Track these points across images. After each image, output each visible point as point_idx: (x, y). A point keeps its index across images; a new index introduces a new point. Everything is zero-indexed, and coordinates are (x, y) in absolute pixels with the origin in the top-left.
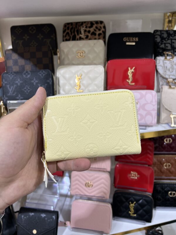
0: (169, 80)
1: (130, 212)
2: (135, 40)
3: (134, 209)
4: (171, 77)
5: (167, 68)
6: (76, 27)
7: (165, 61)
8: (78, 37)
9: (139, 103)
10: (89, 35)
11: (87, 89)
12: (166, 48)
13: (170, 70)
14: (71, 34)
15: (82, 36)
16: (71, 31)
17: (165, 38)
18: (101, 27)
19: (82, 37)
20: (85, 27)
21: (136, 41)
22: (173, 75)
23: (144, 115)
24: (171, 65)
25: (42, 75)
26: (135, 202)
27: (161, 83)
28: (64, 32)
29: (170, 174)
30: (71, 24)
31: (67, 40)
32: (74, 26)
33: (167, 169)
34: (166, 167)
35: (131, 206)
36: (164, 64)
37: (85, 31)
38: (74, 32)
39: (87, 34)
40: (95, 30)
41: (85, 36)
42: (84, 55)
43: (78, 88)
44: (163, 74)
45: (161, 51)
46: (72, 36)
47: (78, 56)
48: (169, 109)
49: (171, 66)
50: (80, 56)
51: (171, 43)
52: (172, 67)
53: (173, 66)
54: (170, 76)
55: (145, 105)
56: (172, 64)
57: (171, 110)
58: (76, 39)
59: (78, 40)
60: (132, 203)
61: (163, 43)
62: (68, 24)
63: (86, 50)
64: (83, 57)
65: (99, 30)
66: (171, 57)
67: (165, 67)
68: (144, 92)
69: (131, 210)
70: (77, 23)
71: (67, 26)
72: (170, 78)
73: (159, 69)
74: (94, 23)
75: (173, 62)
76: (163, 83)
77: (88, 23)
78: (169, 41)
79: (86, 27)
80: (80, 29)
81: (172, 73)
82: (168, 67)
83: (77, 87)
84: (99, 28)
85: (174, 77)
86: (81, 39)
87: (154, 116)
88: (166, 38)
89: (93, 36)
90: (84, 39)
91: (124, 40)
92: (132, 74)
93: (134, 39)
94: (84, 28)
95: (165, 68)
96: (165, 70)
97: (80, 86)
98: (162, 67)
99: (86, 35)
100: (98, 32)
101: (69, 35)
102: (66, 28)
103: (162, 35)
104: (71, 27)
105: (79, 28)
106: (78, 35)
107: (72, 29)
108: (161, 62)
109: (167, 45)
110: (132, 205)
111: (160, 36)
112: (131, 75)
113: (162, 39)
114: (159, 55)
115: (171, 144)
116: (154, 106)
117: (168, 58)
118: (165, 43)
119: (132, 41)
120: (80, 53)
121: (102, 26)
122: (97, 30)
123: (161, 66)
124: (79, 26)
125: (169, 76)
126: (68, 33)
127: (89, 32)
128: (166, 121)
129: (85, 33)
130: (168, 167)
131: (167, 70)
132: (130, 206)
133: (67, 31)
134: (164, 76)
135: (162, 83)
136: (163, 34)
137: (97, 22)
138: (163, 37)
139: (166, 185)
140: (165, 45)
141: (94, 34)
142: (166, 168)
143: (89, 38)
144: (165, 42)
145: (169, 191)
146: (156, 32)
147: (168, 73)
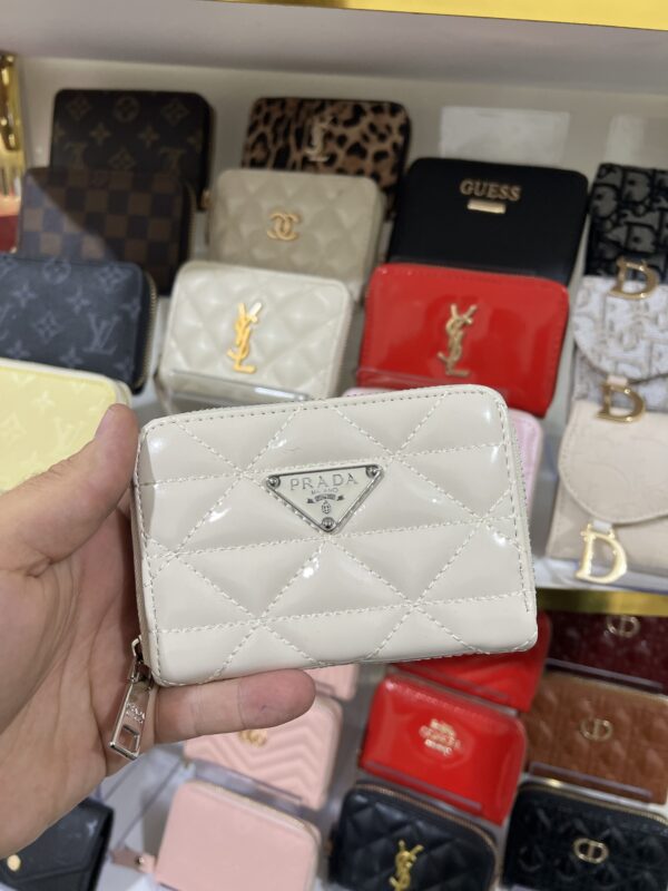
0: (613, 380)
1: (393, 881)
2: (505, 193)
3: (412, 872)
4: (623, 367)
5: (612, 328)
6: (297, 115)
7: (611, 300)
8: (296, 156)
10: (341, 153)
11: (272, 365)
12: (633, 245)
13: (626, 339)
14: (275, 141)
15: (315, 153)
16: (274, 131)
17: (636, 204)
18: (389, 128)
19: (313, 159)
20: (329, 118)
21: (511, 199)
22: (633, 364)
24: (633, 318)
25: (108, 282)
26: (419, 848)
27: (579, 388)
28: (252, 129)
29: (603, 767)
30: (282, 102)
31: (255, 164)
32: (290, 113)
34: (591, 733)
35: (401, 859)
36: (604, 312)
37: (328, 136)
38: (286, 134)
39: (333, 147)
40: (365, 138)
41: (324, 155)
42: (295, 229)
43: (239, 357)
44: (593, 351)
45: (610, 254)
46: (274, 150)
47: (274, 231)
48: (583, 505)
49: (630, 322)
50: (282, 230)
51: (656, 227)
52: (636, 330)
53: (640, 323)
54: (622, 364)
56: (638, 316)
57: (590, 510)
58: (290, 163)
59: (294, 168)
60: (409, 848)
61: (622, 221)
62: (270, 101)
63: (308, 210)
64: (291, 237)
65: (382, 138)
66: (641, 286)
67: (607, 324)
69: (399, 873)
70: (302, 103)
71: (265, 109)
72: (616, 374)
73: (577, 329)
74: (367, 107)
75: (647, 307)
76: (588, 389)
77: (345, 107)
78: (652, 218)
79: (335, 121)
80: (311, 127)
81: (631, 355)
82: (618, 327)
83: (235, 350)
84: (382, 130)
85: (636, 374)
86: (306, 164)
88: (642, 202)
89: (354, 159)
90: (321, 167)
91: (463, 191)
92: (460, 333)
93: (504, 190)
94: (325, 125)
95: (603, 327)
96: (603, 335)
97: (247, 350)
98: (594, 321)
99: (328, 150)
100: (373, 147)
101: (265, 147)
102: (261, 117)
103: (628, 188)
104: (276, 114)
105: (309, 122)
106: (299, 146)
107: (279, 121)
108: (595, 300)
109: (637, 232)
110: (406, 857)
111: (618, 191)
113: (625, 202)
114: (601, 271)
117: (630, 286)
118: (630, 225)
119: (495, 197)
120: (283, 222)
121: (396, 122)
122: (373, 137)
123: (589, 316)
124: (309, 114)
125: (617, 363)
126: (262, 137)
127: (342, 140)
128: (568, 551)
129: (325, 145)
130: (596, 736)
131: (611, 336)
132: (399, 856)
133: (261, 129)
134: (595, 362)
135: (584, 386)
136: (632, 183)
137: (378, 108)
138: (629, 195)
140: (629, 232)
141: (357, 150)
142: (589, 736)
143: (338, 164)
144: (631, 218)
145: (580, 834)
146: (604, 171)
147: (614, 349)
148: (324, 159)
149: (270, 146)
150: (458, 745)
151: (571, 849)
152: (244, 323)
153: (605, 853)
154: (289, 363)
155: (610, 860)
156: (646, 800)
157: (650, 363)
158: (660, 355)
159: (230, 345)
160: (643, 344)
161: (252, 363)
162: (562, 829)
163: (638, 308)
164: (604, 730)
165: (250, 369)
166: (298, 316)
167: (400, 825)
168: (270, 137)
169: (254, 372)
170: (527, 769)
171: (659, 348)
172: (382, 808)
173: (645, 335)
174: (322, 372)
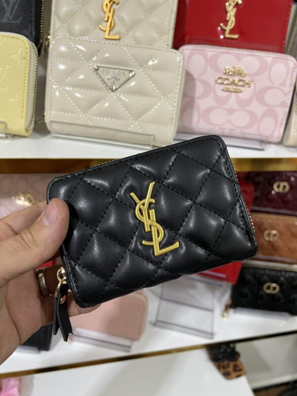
9: (252, 85)
11: (131, 34)
23: (259, 116)
29: (272, 251)
33: (269, 242)
34: (269, 237)
43: (108, 29)
55: (266, 89)
68: (269, 57)
83: (104, 24)
87: (279, 121)
97: (112, 23)
115: (286, 194)
116: (285, 94)
130: (271, 239)
139: (262, 272)
142: (267, 239)
153: (278, 288)
156: (292, 263)
164: (275, 235)
169: (119, 39)
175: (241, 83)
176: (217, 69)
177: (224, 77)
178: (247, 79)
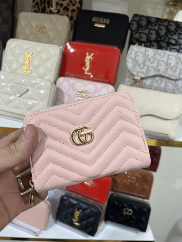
0: (136, 78)
1: (73, 220)
3: (79, 217)
4: (139, 74)
5: (137, 62)
7: (138, 53)
8: (48, 10)
10: (61, 9)
11: (36, 71)
13: (141, 66)
14: (41, 5)
15: (53, 9)
19: (53, 11)
21: (107, 23)
22: (143, 73)
26: (81, 211)
29: (133, 189)
31: (35, 11)
36: (135, 57)
37: (57, 4)
38: (44, 3)
39: (59, 7)
40: (69, 5)
41: (56, 10)
42: (44, 31)
44: (132, 69)
46: (41, 8)
47: (37, 31)
49: (143, 60)
50: (39, 31)
52: (144, 63)
53: (145, 61)
56: (145, 59)
58: (46, 12)
60: (78, 210)
64: (42, 33)
65: (74, 5)
68: (100, 85)
69: (75, 217)
72: (137, 76)
73: (127, 62)
81: (142, 70)
82: (139, 62)
84: (74, 2)
85: (143, 76)
86: (51, 12)
88: (144, 26)
89: (65, 11)
90: (55, 13)
91: (93, 21)
93: (105, 20)
95: (135, 62)
96: (135, 64)
98: (133, 59)
99: (57, 8)
100: (71, 8)
101: (38, 7)
103: (141, 22)
106: (49, 7)
112: (88, 62)
119: (102, 22)
120: (40, 28)
122: (71, 5)
123: (131, 58)
125: (138, 72)
126: (37, 3)
127: (62, 5)
129: (56, 7)
131: (137, 65)
132: (75, 213)
134: (132, 72)
135: (129, 79)
141: (66, 9)
143: (61, 13)
145: (125, 207)
146: (135, 16)
147: (137, 69)
148: (56, 11)
149: (40, 6)
150: (93, 183)
151: (122, 211)
152: (28, 58)
153: (132, 212)
154: (41, 70)
155: (133, 214)
156: (144, 198)
157: (147, 73)
158: (150, 71)
159: (23, 65)
160: (146, 67)
161: (30, 70)
162: (120, 206)
163: (145, 56)
164: (134, 180)
165: (29, 72)
166: (44, 56)
167: (76, 205)
168: (40, 3)
169: (31, 73)
170: (112, 190)
171: (150, 68)
172: (72, 200)
173: (147, 64)
174: (51, 73)
175: (86, 97)
176: (74, 89)
177: (78, 93)
178: (89, 95)
